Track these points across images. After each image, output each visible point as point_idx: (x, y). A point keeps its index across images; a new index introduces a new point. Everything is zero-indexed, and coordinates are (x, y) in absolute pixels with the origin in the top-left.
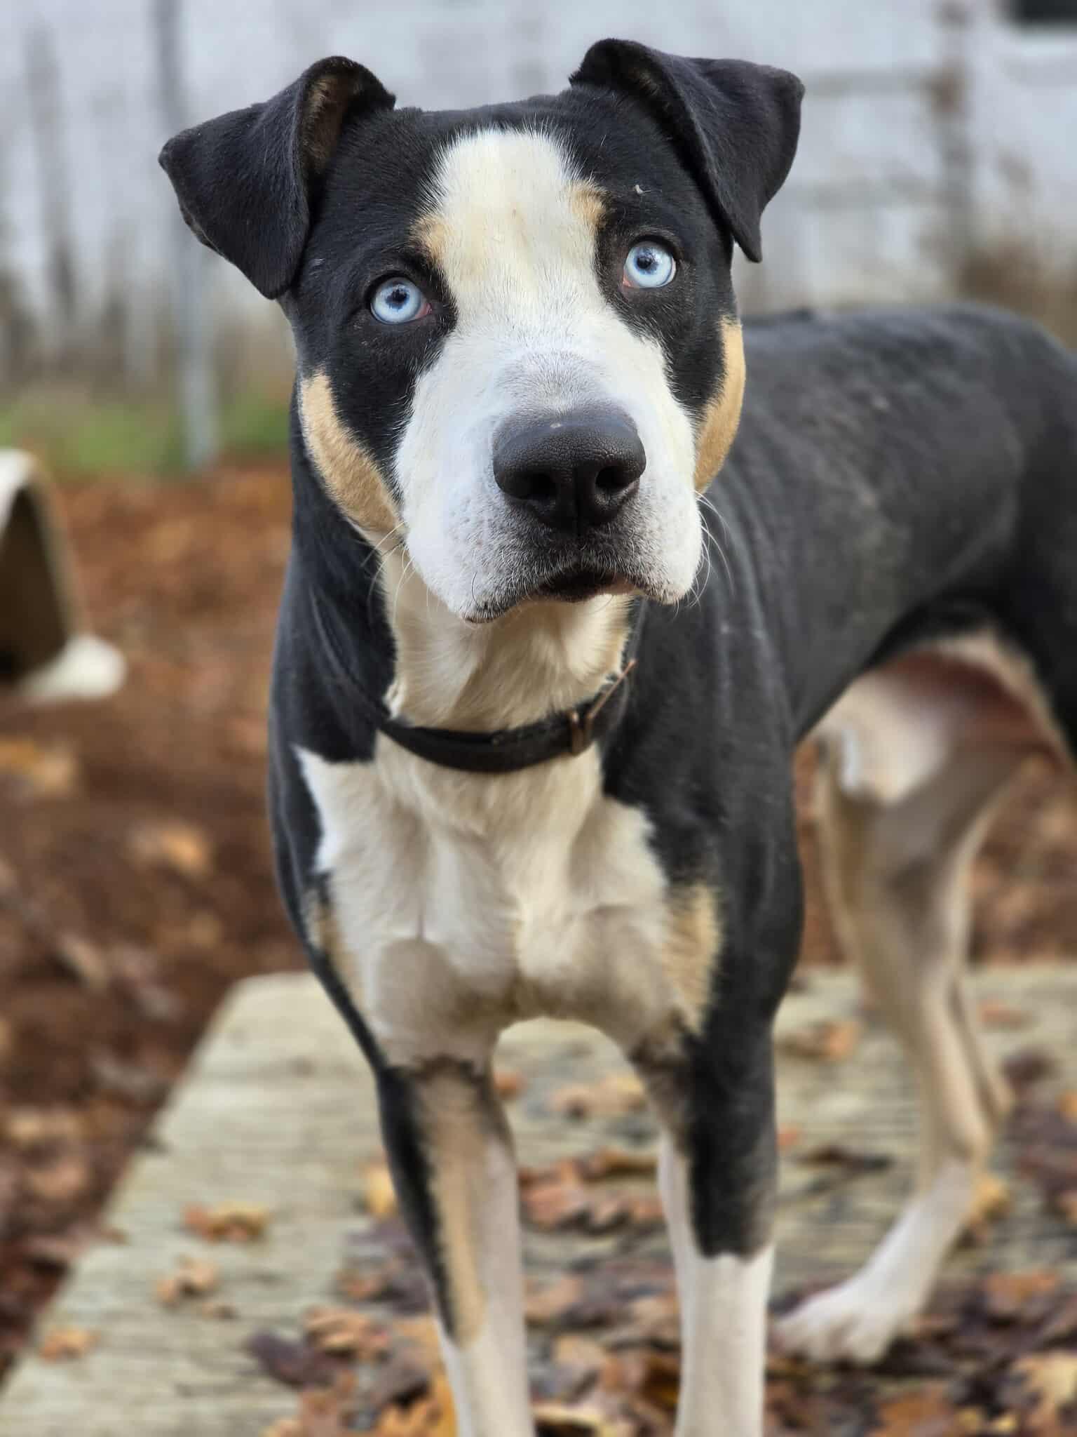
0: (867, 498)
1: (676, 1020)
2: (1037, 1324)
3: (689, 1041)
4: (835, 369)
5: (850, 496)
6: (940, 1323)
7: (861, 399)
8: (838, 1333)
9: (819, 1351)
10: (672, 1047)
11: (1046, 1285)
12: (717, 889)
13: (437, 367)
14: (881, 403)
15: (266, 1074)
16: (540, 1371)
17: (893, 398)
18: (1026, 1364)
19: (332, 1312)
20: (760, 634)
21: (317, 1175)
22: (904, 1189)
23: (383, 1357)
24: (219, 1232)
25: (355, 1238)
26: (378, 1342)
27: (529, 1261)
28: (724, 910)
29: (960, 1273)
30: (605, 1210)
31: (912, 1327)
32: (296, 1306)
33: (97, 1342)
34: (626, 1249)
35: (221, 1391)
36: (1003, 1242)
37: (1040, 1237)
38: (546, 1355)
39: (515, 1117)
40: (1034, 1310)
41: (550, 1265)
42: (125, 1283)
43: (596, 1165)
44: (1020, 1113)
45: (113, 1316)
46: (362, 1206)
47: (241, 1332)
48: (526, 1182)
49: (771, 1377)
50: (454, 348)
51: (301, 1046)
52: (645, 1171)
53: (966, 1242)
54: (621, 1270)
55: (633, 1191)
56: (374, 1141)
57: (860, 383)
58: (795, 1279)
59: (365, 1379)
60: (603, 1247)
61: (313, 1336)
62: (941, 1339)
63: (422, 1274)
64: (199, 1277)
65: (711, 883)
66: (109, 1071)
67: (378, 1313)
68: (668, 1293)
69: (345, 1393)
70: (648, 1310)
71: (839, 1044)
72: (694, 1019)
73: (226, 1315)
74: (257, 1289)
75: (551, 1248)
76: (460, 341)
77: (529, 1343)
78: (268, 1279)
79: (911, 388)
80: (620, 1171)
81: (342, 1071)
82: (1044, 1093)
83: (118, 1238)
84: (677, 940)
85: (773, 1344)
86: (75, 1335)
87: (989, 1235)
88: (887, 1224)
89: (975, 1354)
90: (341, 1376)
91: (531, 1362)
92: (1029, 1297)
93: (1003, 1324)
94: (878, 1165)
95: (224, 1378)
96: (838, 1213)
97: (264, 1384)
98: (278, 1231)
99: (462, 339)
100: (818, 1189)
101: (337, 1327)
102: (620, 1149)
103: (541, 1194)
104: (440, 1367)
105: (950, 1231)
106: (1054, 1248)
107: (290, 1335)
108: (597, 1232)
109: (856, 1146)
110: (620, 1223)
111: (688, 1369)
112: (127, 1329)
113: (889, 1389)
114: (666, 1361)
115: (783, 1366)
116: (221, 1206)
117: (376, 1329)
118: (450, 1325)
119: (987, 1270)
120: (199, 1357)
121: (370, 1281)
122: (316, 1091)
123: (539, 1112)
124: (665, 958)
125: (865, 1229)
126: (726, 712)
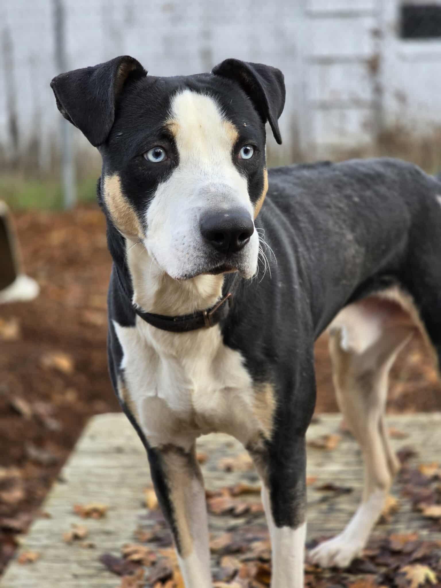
0: (350, 236)
1: (261, 434)
2: (409, 554)
3: (266, 443)
4: (339, 186)
5: (343, 235)
6: (371, 553)
7: (349, 197)
8: (332, 557)
9: (325, 563)
10: (260, 445)
11: (414, 538)
12: (273, 385)
13: (168, 181)
14: (356, 199)
15: (105, 453)
16: (216, 569)
17: (361, 197)
18: (406, 569)
19: (133, 546)
20: (297, 287)
21: (126, 492)
22: (358, 501)
23: (153, 564)
24: (88, 514)
25: (142, 518)
26: (152, 558)
27: (211, 527)
28: (277, 392)
29: (379, 534)
30: (240, 508)
31: (361, 554)
32: (119, 544)
33: (40, 557)
34: (248, 523)
35: (91, 576)
36: (396, 522)
37: (411, 520)
38: (218, 563)
39: (204, 470)
40: (409, 548)
41: (219, 529)
42: (52, 534)
43: (236, 490)
44: (403, 472)
45: (46, 547)
46: (144, 505)
47: (97, 554)
48: (208, 496)
49: (307, 573)
50: (176, 175)
51: (119, 442)
52: (257, 493)
53: (382, 521)
54: (247, 531)
55: (251, 500)
56: (148, 480)
57: (348, 191)
58: (315, 535)
59: (147, 572)
60: (240, 521)
61: (126, 556)
62: (372, 558)
63: (169, 531)
64: (81, 532)
65: (271, 382)
66: (33, 452)
67: (152, 547)
68: (266, 540)
69: (139, 577)
70: (258, 546)
71: (331, 444)
72: (268, 434)
73: (91, 547)
74: (104, 537)
75: (220, 522)
76: (180, 173)
77: (212, 559)
78: (108, 533)
79: (368, 193)
80: (246, 492)
81: (135, 451)
82: (412, 464)
83: (47, 516)
84: (258, 403)
85: (307, 561)
86: (32, 554)
87: (391, 519)
88: (352, 514)
89: (386, 565)
90: (138, 571)
91: (212, 566)
92: (406, 543)
93: (396, 553)
94: (348, 491)
95: (91, 571)
96: (332, 509)
97: (107, 574)
98: (110, 514)
99: (180, 172)
100: (324, 500)
101: (136, 552)
102: (246, 483)
103: (214, 501)
104: (177, 567)
105: (376, 517)
106: (416, 524)
107: (117, 555)
108: (238, 516)
109: (338, 484)
110: (246, 512)
111: (274, 570)
112: (51, 552)
113: (352, 578)
114: (266, 566)
115: (310, 569)
116: (89, 504)
117: (150, 553)
118: (180, 551)
119: (389, 533)
120: (80, 563)
121: (148, 534)
122: (125, 460)
123: (214, 469)
124: (253, 410)
125: (343, 516)
126: (278, 317)
